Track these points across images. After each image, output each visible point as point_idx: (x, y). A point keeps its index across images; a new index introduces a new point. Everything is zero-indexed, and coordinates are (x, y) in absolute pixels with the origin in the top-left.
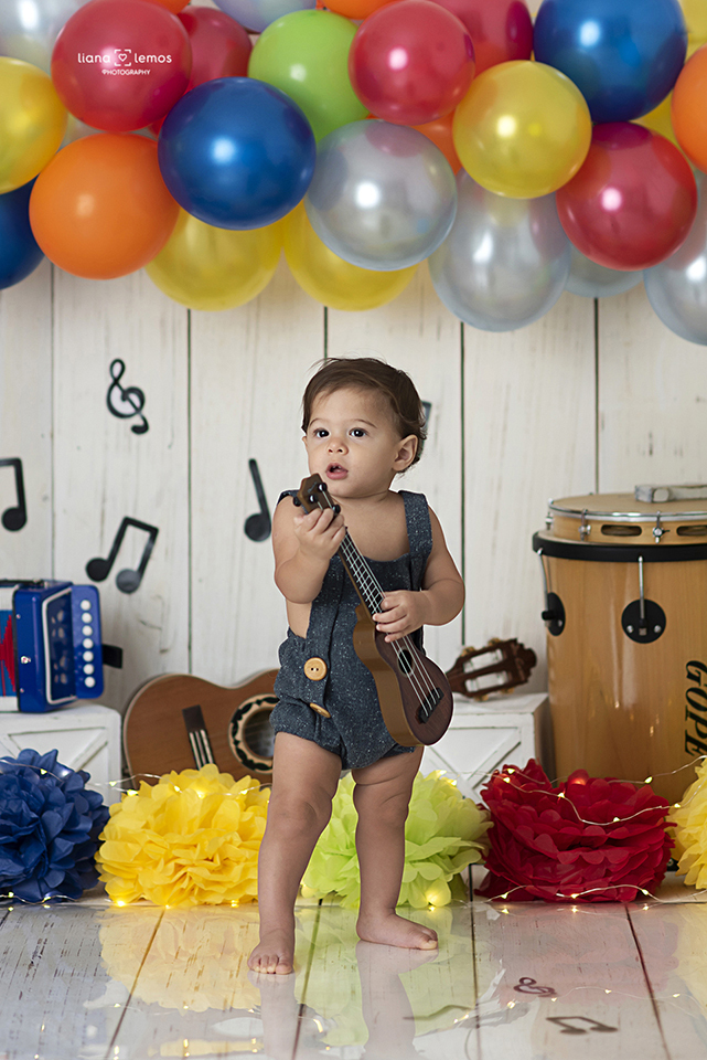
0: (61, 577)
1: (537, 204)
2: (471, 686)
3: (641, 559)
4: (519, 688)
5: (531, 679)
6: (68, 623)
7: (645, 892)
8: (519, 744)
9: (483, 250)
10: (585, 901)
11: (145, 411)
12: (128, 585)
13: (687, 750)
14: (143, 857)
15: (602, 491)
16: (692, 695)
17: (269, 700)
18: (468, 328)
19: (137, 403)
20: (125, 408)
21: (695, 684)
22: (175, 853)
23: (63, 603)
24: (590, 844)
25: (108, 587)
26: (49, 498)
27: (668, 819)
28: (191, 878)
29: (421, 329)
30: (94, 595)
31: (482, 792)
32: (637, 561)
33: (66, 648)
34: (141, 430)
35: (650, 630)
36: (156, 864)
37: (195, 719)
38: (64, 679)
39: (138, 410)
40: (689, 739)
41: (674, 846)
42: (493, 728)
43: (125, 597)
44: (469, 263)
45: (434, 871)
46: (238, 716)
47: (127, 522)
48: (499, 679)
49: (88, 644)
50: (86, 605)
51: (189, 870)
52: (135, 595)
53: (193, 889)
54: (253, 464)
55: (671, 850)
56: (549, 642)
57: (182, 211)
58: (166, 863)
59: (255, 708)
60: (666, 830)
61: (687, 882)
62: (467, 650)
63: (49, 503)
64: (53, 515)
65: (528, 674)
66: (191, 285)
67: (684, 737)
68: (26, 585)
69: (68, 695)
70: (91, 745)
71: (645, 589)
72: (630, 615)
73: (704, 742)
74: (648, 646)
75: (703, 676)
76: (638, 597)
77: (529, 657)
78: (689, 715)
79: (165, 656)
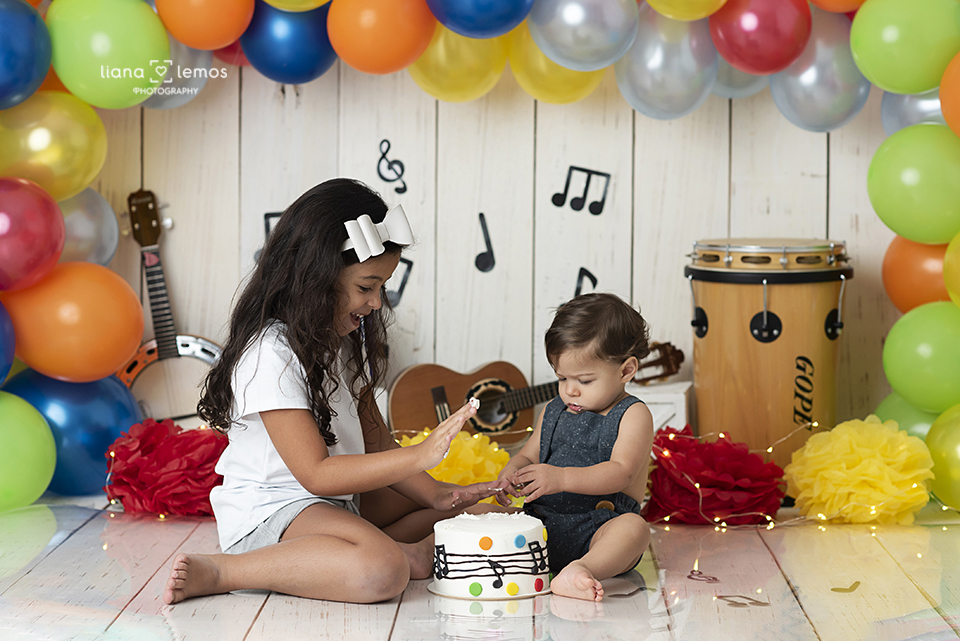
1: (694, 25)
3: (765, 282)
4: (671, 378)
5: (680, 371)
8: (674, 415)
9: (655, 59)
11: (404, 177)
12: (392, 302)
13: (795, 420)
15: (733, 236)
16: (800, 381)
17: (493, 383)
18: (637, 114)
19: (399, 170)
20: (390, 175)
21: (801, 373)
29: (604, 121)
32: (762, 283)
34: (401, 190)
35: (771, 333)
37: (440, 396)
39: (400, 176)
40: (796, 412)
42: (655, 404)
44: (643, 69)
46: (471, 394)
48: (658, 371)
52: (395, 310)
54: (481, 216)
56: (695, 345)
57: (439, 24)
59: (483, 388)
65: (678, 367)
66: (443, 82)
67: (793, 412)
71: (768, 304)
72: (756, 323)
73: (808, 414)
74: (768, 345)
75: (808, 367)
76: (762, 309)
77: (679, 356)
78: (797, 395)
79: (417, 353)
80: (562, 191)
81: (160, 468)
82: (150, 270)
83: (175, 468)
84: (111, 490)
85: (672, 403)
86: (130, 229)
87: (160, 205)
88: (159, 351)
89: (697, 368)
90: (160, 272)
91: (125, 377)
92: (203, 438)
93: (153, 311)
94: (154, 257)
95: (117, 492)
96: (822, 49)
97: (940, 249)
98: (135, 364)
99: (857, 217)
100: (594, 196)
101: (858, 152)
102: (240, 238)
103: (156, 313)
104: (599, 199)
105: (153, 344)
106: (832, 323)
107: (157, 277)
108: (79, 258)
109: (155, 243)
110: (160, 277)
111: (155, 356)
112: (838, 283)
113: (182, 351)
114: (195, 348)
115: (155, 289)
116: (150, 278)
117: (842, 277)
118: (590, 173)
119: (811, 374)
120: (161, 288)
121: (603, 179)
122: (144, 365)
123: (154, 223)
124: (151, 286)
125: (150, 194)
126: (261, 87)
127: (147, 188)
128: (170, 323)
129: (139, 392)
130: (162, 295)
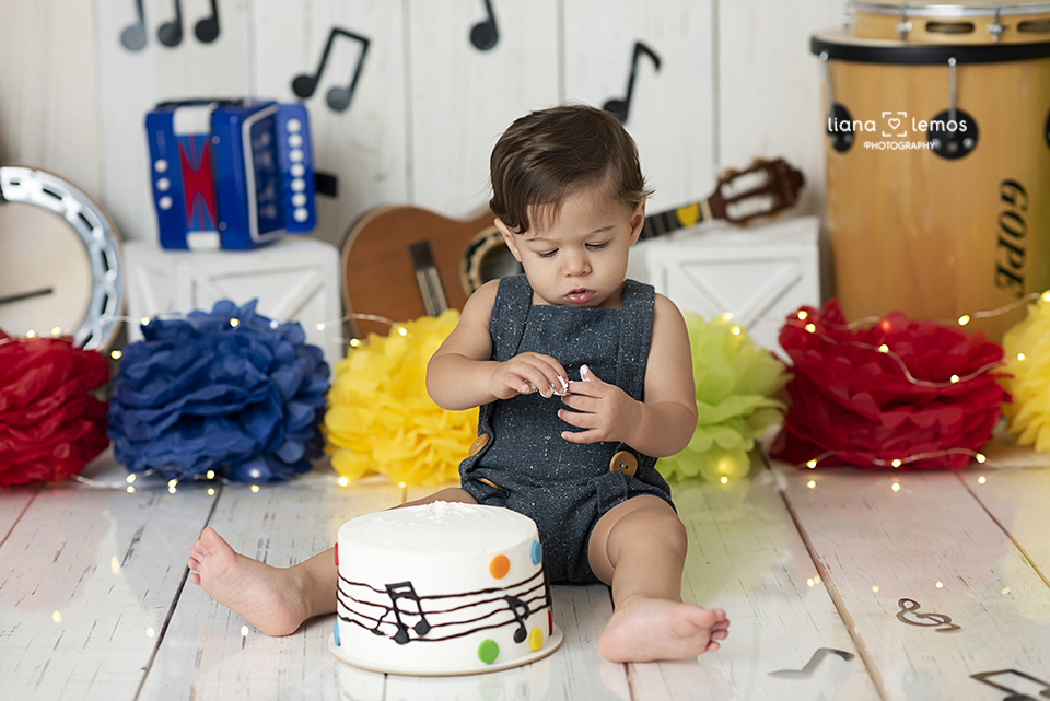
0: (262, 94)
2: (733, 212)
3: (952, 61)
4: (786, 213)
6: (273, 147)
7: (981, 458)
8: (799, 279)
12: (339, 102)
14: (379, 428)
22: (417, 420)
23: (268, 123)
24: (917, 402)
25: (316, 105)
26: (247, 5)
27: (1001, 369)
28: (436, 451)
30: (303, 115)
31: (780, 339)
32: (947, 62)
33: (274, 177)
36: (393, 434)
37: (423, 256)
38: (272, 213)
41: (1010, 401)
42: (769, 261)
43: (336, 116)
45: (733, 437)
46: (472, 251)
47: (336, 32)
48: (765, 202)
49: (298, 170)
50: (294, 125)
51: (434, 441)
52: (347, 113)
53: (437, 466)
59: (491, 242)
60: (1002, 382)
61: (1025, 439)
62: (728, 173)
64: (251, 26)
68: (222, 104)
69: (276, 230)
70: (304, 289)
71: (957, 97)
75: (1019, 197)
76: (947, 105)
78: (1002, 242)
79: (382, 183)
92: (32, 358)
102: (95, 10)
113: (10, 194)
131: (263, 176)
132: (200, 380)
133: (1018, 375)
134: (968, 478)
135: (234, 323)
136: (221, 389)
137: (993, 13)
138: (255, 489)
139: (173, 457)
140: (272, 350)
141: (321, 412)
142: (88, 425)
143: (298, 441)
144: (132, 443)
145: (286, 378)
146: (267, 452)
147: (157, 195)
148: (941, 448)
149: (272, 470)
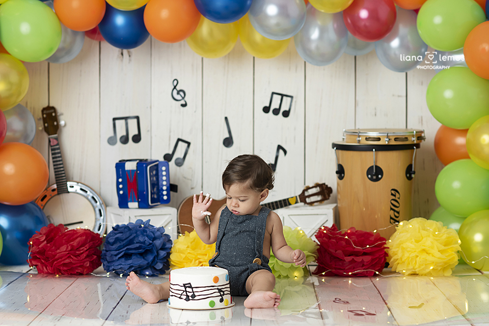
0: (154, 158)
1: (336, 16)
2: (308, 200)
3: (374, 150)
4: (326, 201)
5: (330, 198)
6: (157, 175)
7: (377, 273)
8: (327, 221)
9: (315, 34)
10: (355, 276)
11: (186, 99)
12: (179, 163)
13: (390, 222)
14: (186, 258)
16: (393, 202)
18: (307, 64)
19: (183, 95)
20: (178, 97)
21: (394, 198)
22: (199, 257)
23: (155, 167)
24: (357, 254)
25: (172, 164)
26: (150, 131)
27: (385, 246)
29: (290, 69)
30: (167, 166)
31: (315, 235)
33: (156, 185)
34: (184, 105)
35: (377, 177)
36: (191, 262)
38: (155, 197)
39: (183, 98)
40: (391, 218)
41: (388, 256)
42: (317, 215)
43: (178, 168)
44: (309, 39)
47: (179, 140)
48: (319, 198)
49: (165, 183)
50: (164, 168)
52: (182, 167)
54: (226, 118)
55: (387, 257)
56: (338, 184)
57: (202, 16)
58: (195, 261)
60: (385, 250)
61: (393, 270)
62: (307, 187)
63: (149, 133)
64: (151, 137)
65: (329, 196)
66: (203, 47)
67: (389, 218)
68: (141, 160)
69: (157, 202)
70: (166, 221)
71: (376, 161)
72: (370, 171)
73: (397, 219)
74: (376, 183)
75: (397, 194)
76: (372, 164)
77: (330, 190)
78: (391, 209)
79: (193, 190)
80: (268, 105)
81: (57, 250)
82: (53, 148)
83: (64, 250)
84: (31, 262)
85: (326, 214)
86: (43, 126)
87: (58, 114)
88: (58, 190)
89: (339, 197)
90: (59, 149)
91: (40, 203)
92: (79, 234)
93: (55, 169)
94: (55, 141)
95: (34, 263)
96: (402, 28)
97: (464, 132)
98: (45, 196)
99: (422, 117)
100: (285, 108)
101: (422, 84)
102: (100, 131)
103: (57, 170)
104: (287, 109)
105: (55, 186)
106: (409, 171)
107: (57, 151)
108: (14, 140)
109: (56, 134)
110: (59, 151)
111: (56, 192)
112: (413, 150)
113: (70, 189)
114: (77, 188)
115: (56, 158)
116: (53, 152)
117: (415, 147)
118: (282, 95)
119: (399, 198)
120: (59, 157)
121: (289, 99)
122: (50, 197)
123: (55, 123)
124: (54, 156)
125: (53, 108)
126: (110, 51)
127: (51, 105)
128: (64, 175)
129: (47, 211)
130: (59, 161)
131: (153, 185)
132: (131, 242)
133: (390, 248)
134: (373, 279)
135: (142, 226)
136: (138, 245)
137: (386, 135)
138: (147, 277)
139: (122, 266)
140: (154, 234)
141: (169, 254)
142: (95, 257)
143: (160, 263)
144: (108, 262)
145: (158, 243)
146: (151, 266)
147: (118, 190)
148: (364, 269)
149: (152, 272)
